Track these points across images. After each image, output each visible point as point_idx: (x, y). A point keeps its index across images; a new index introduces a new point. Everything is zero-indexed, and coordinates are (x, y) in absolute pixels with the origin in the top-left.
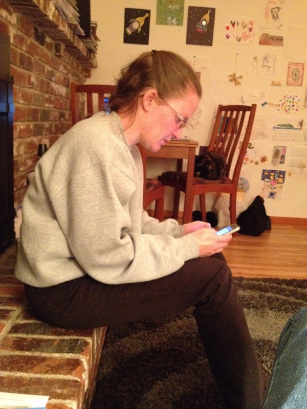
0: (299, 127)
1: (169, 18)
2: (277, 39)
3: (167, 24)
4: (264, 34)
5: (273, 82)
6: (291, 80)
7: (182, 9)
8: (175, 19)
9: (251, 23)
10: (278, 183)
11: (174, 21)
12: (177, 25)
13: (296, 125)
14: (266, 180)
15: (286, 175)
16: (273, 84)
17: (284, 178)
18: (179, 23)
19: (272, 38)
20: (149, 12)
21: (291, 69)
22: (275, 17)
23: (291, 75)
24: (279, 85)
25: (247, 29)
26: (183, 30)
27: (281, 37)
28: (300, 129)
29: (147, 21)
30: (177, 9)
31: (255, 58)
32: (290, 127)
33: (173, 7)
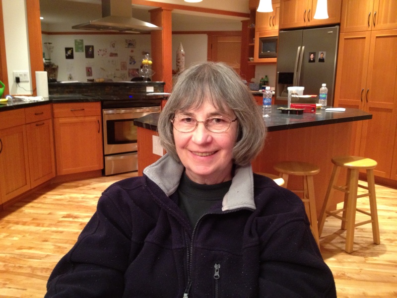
1: (79, 50)
2: (116, 54)
3: (79, 52)
4: (111, 53)
6: (122, 68)
7: (83, 46)
8: (81, 50)
9: (106, 49)
16: (117, 70)
18: (83, 51)
19: (114, 54)
20: (72, 48)
21: (122, 64)
22: (114, 47)
23: (122, 66)
24: (118, 70)
25: (105, 52)
26: (84, 53)
29: (72, 51)
31: (109, 61)
33: (80, 46)
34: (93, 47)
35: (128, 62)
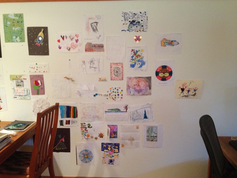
0: (125, 110)
1: (14, 37)
2: (99, 46)
3: (13, 42)
4: (88, 43)
5: (100, 79)
6: (114, 76)
7: (23, 29)
8: (18, 38)
9: (77, 36)
10: (114, 153)
11: (18, 39)
12: (20, 42)
13: (122, 109)
14: (105, 150)
15: (120, 146)
16: (100, 80)
17: (118, 149)
18: (22, 40)
19: (95, 46)
21: (112, 68)
22: (95, 30)
23: (113, 72)
24: (105, 80)
25: (74, 41)
26: (25, 45)
27: (102, 44)
28: (126, 112)
30: (18, 30)
31: (84, 62)
32: (118, 110)
33: (16, 29)
34: (45, 30)
35: (127, 63)
